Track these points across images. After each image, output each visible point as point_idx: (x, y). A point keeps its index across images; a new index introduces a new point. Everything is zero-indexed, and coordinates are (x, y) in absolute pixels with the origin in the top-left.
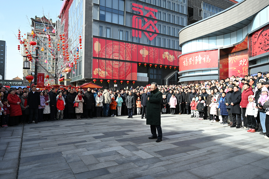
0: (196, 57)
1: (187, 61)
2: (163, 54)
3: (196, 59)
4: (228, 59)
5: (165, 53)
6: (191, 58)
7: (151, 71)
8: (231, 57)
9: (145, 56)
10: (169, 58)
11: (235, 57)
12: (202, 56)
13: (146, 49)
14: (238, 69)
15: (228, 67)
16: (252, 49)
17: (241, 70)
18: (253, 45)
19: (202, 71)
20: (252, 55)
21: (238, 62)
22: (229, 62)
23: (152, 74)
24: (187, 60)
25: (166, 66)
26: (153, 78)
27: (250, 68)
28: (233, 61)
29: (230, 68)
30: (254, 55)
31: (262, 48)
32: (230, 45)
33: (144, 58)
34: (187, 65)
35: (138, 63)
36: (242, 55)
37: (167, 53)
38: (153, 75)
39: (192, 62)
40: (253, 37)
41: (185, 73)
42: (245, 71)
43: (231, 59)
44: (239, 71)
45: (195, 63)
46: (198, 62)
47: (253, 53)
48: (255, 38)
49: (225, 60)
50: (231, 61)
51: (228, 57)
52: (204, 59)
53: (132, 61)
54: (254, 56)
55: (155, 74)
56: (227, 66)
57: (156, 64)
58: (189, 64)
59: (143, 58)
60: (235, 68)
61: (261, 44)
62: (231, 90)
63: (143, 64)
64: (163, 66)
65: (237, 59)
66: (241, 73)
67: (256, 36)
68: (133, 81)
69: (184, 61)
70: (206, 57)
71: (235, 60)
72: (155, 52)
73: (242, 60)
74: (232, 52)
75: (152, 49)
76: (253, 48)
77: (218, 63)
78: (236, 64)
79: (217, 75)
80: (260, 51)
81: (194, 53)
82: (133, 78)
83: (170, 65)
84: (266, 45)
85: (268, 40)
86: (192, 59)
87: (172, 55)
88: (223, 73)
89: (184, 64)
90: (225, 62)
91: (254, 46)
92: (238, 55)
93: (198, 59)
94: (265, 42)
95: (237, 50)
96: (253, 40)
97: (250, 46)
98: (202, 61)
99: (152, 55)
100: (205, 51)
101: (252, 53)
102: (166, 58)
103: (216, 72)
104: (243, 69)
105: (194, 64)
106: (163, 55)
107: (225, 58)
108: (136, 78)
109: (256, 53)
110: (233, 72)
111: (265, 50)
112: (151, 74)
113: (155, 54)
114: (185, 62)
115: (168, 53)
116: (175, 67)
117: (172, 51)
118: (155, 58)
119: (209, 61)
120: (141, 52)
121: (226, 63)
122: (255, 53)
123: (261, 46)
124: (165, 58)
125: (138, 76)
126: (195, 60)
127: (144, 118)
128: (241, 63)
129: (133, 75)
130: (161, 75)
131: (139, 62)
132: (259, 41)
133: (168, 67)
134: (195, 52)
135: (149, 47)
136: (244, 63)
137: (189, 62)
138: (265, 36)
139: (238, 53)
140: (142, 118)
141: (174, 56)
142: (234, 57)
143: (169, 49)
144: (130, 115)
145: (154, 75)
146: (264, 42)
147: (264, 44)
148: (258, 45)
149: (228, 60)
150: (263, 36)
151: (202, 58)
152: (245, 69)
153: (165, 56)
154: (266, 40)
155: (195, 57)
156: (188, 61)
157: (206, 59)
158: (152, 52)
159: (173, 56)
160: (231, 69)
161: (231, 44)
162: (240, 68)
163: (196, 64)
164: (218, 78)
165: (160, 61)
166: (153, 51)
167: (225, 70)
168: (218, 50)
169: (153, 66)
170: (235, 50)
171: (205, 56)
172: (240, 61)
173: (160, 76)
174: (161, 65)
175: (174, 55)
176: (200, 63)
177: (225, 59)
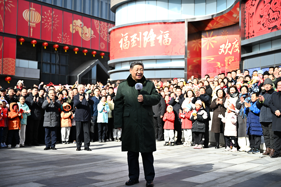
0: (146, 33)
1: (127, 40)
2: (72, 23)
3: (144, 36)
4: (201, 40)
5: (75, 21)
6: (136, 35)
7: (46, 57)
8: (206, 38)
9: (35, 24)
10: (82, 34)
11: (213, 38)
12: (157, 32)
13: (36, 10)
14: (217, 60)
15: (200, 56)
16: (247, 25)
17: (223, 62)
18: (247, 18)
19: (156, 60)
20: (246, 35)
21: (217, 49)
22: (203, 46)
23: (47, 63)
24: (127, 37)
25: (77, 49)
26: (48, 72)
27: (243, 59)
28: (210, 45)
29: (204, 58)
30: (250, 35)
31: (263, 25)
32: (205, 16)
33: (32, 29)
34: (127, 48)
35: (18, 38)
36: (224, 35)
37: (79, 22)
38: (49, 66)
39: (138, 42)
40: (248, 5)
41: (121, 63)
42: (229, 65)
43: (206, 42)
44: (219, 63)
45: (142, 45)
46: (149, 43)
47: (249, 33)
48: (252, 7)
49: (194, 43)
50: (206, 46)
51: (200, 38)
52: (160, 38)
53: (4, 33)
54: (250, 38)
55: (53, 64)
56: (197, 53)
57: (57, 43)
58: (130, 45)
59: (30, 27)
60: (213, 59)
61: (261, 17)
62: (269, 89)
63: (28, 42)
64: (71, 49)
65: (216, 42)
66: (222, 67)
67: (254, 2)
68: (7, 76)
69: (122, 39)
70: (163, 34)
71: (213, 43)
72: (54, 18)
73: (224, 45)
74: (207, 29)
75: (50, 12)
76: (247, 23)
77: (184, 48)
78: (215, 50)
79: (183, 69)
80: (261, 29)
81: (142, 24)
82: (6, 70)
83: (84, 47)
84: (270, 20)
85: (274, 12)
86: (138, 36)
87: (88, 28)
88: (192, 67)
89: (121, 46)
90: (194, 46)
91: (250, 20)
92: (217, 36)
93: (148, 37)
94: (269, 15)
95: (215, 26)
96: (248, 9)
97: (244, 20)
98: (156, 41)
99: (48, 24)
100: (165, 23)
101: (247, 32)
102: (77, 32)
103: (182, 64)
104: (225, 61)
105: (140, 47)
106: (71, 25)
107: (195, 39)
108: (12, 71)
109: (253, 32)
110: (209, 65)
111: (269, 29)
112: (45, 63)
113: (55, 21)
114: (124, 42)
115: (81, 23)
116: (95, 52)
117: (88, 18)
118: (54, 30)
119: (168, 43)
120: (26, 14)
121: (196, 48)
122: (251, 32)
123: (263, 21)
124: (74, 32)
125: (17, 65)
126: (142, 39)
127: (82, 148)
128: (222, 51)
129: (6, 63)
130: (66, 66)
131: (20, 37)
132: (259, 12)
133: (81, 50)
134: (145, 24)
135: (43, 6)
136: (228, 51)
137: (131, 43)
138: (269, 4)
139: (217, 31)
140: (79, 149)
141: (92, 29)
142: (210, 39)
143: (82, 15)
144: (50, 143)
145: (52, 66)
146: (266, 13)
147: (267, 17)
148: (256, 18)
149: (200, 44)
150: (265, 4)
151: (155, 35)
152: (228, 61)
153: (74, 27)
154: (271, 11)
155: (142, 34)
156: (129, 39)
157: (163, 38)
158: (48, 17)
159: (90, 29)
160: (205, 60)
161: (207, 15)
162: (221, 59)
163: (145, 46)
164: (185, 76)
165: (64, 37)
166: (50, 16)
167: (194, 61)
168: (184, 22)
169: (51, 46)
170: (213, 25)
171: (162, 32)
172: (221, 47)
173: (63, 69)
174: (67, 45)
175: (94, 28)
176: (152, 45)
177: (194, 41)
